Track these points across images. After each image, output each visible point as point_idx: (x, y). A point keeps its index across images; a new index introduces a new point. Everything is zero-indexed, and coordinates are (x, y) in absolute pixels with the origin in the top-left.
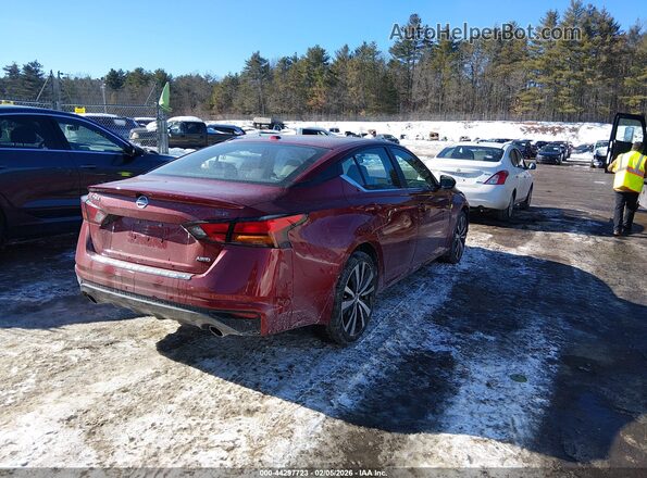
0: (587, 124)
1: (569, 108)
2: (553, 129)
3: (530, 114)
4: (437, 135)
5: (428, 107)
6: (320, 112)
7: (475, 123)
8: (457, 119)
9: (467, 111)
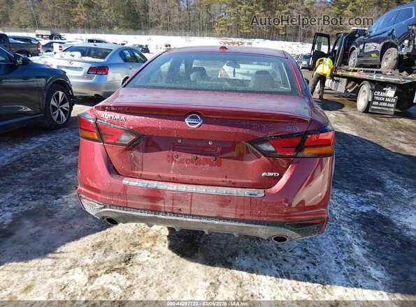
0: (257, 40)
1: (246, 30)
2: (238, 43)
3: (224, 33)
4: (170, 46)
5: (161, 26)
6: (83, 27)
7: (193, 38)
8: (181, 35)
9: (186, 30)
